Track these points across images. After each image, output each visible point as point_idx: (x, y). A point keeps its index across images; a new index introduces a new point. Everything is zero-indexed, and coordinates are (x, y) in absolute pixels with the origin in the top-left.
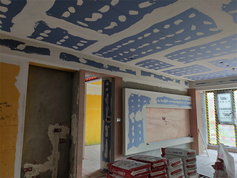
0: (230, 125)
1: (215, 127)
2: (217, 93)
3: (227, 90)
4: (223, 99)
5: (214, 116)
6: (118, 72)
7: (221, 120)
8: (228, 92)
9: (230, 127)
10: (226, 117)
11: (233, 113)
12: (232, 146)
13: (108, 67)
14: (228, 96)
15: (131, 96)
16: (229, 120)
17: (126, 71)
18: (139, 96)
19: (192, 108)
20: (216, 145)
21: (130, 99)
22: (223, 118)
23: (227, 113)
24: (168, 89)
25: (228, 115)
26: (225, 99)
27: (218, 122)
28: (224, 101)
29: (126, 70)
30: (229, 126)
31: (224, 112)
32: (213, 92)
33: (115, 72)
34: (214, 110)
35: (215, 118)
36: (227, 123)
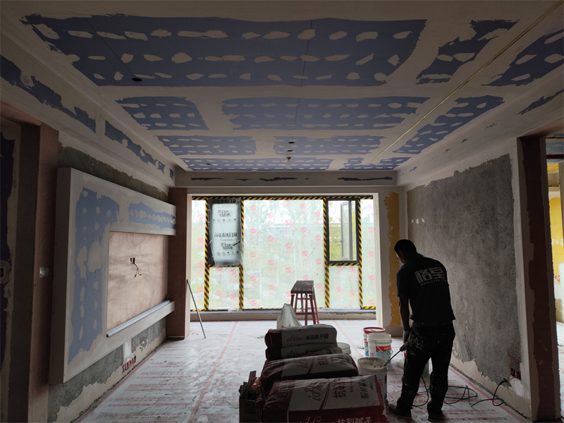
0: (233, 266)
1: (204, 273)
2: (211, 202)
3: (231, 197)
4: (224, 215)
5: (204, 249)
6: (57, 111)
7: (216, 257)
8: (234, 202)
9: (232, 271)
10: (226, 251)
11: (239, 242)
12: (234, 309)
13: (32, 85)
14: (232, 208)
15: (82, 195)
16: (230, 257)
17: (75, 113)
18: (98, 197)
19: (177, 232)
20: (202, 310)
21: (80, 205)
22: (219, 253)
23: (228, 243)
24: (142, 184)
25: (231, 248)
26: (229, 215)
27: (210, 262)
28: (226, 218)
29: (76, 109)
30: (230, 268)
31: (224, 242)
32: (205, 199)
33: (49, 106)
34: (205, 237)
35: (204, 255)
36: (227, 264)
